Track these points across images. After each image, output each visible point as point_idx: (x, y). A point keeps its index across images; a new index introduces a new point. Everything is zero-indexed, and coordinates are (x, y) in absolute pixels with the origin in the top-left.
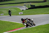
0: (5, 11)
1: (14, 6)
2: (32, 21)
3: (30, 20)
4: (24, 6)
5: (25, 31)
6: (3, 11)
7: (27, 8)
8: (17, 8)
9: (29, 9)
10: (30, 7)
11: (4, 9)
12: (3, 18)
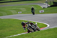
0: (24, 9)
1: (33, 3)
2: (35, 25)
3: (33, 24)
4: (46, 3)
5: (47, 32)
6: (21, 9)
7: (49, 6)
8: (37, 5)
9: (51, 6)
10: (52, 4)
11: (22, 6)
12: (21, 17)
